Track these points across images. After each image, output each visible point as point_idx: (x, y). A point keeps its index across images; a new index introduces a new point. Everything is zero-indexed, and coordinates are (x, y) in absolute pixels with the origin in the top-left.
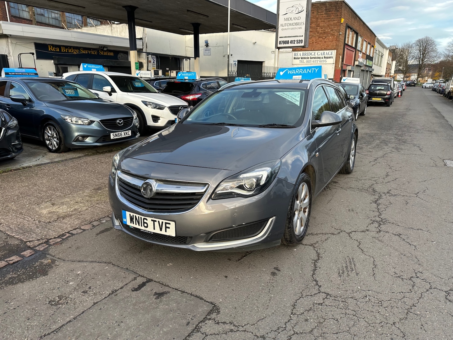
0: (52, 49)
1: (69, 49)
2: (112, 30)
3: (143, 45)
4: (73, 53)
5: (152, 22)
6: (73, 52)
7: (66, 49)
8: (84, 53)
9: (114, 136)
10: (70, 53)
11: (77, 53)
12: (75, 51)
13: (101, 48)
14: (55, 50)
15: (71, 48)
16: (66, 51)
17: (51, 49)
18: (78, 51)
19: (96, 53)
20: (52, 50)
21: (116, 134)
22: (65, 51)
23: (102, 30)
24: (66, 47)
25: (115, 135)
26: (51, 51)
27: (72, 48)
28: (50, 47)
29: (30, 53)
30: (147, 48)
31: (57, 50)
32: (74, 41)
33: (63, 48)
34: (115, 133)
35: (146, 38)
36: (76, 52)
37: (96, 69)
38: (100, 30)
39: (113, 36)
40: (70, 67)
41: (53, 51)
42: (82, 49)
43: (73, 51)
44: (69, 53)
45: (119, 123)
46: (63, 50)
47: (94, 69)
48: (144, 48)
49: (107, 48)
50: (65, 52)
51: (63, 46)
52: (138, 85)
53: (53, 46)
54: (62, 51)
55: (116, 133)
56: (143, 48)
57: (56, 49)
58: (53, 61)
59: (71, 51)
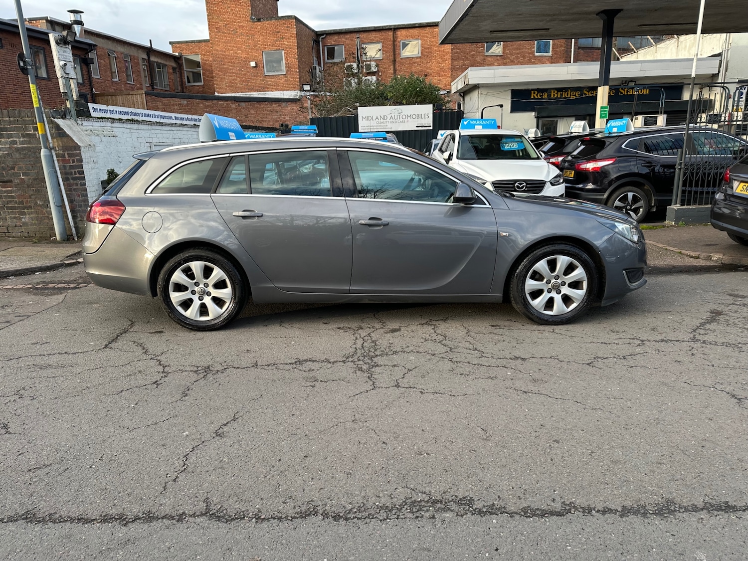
0: (537, 95)
1: (564, 93)
3: (720, 66)
4: (570, 97)
7: (559, 93)
8: (590, 95)
10: (565, 97)
11: (576, 97)
13: (626, 83)
14: (540, 96)
17: (534, 96)
18: (579, 93)
19: (613, 93)
20: (536, 97)
22: (556, 96)
23: (664, 50)
24: (559, 90)
26: (534, 98)
27: (569, 90)
28: (534, 93)
29: (498, 106)
30: (726, 70)
31: (543, 97)
32: (570, 79)
33: (554, 92)
35: (730, 51)
36: (575, 95)
37: (481, 126)
38: (661, 49)
40: (562, 119)
41: (538, 99)
42: (586, 90)
43: (571, 95)
46: (554, 95)
47: (479, 126)
48: (721, 72)
49: (635, 82)
50: (557, 98)
51: (554, 89)
52: (508, 146)
53: (539, 90)
54: (552, 96)
56: (719, 72)
57: (543, 95)
58: (533, 114)
59: (567, 95)
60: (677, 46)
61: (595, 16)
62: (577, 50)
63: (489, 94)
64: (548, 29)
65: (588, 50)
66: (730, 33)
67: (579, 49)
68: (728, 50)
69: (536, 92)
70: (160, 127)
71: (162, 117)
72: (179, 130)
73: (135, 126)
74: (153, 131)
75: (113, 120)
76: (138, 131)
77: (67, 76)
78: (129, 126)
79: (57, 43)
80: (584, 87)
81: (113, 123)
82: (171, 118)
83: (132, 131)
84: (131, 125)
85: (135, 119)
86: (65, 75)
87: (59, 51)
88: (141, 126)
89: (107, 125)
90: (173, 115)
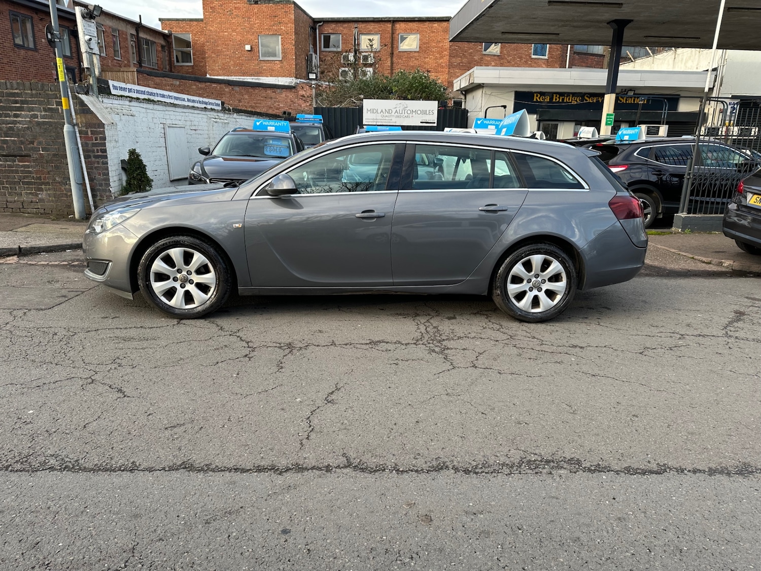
0: (539, 98)
1: (565, 98)
3: (715, 81)
4: (571, 102)
5: (700, 38)
6: (570, 101)
7: (561, 98)
8: (591, 101)
10: (567, 102)
11: (577, 102)
12: (576, 99)
13: (625, 91)
14: (543, 99)
15: (570, 96)
16: (559, 100)
17: (536, 99)
18: (581, 99)
20: (539, 100)
22: (558, 100)
23: (661, 61)
24: (561, 94)
26: (537, 101)
27: (571, 95)
28: (537, 96)
29: (502, 106)
30: (721, 85)
32: (573, 84)
33: (556, 96)
35: (725, 66)
36: (576, 101)
40: (562, 124)
41: (541, 102)
42: (587, 97)
43: (572, 100)
44: (565, 103)
46: (556, 99)
48: (716, 86)
49: (635, 91)
50: (559, 102)
51: (556, 93)
53: (542, 94)
54: (554, 100)
56: (714, 86)
57: (545, 99)
58: (535, 116)
59: (569, 100)
60: (674, 58)
61: (606, 24)
62: (572, 55)
63: (492, 94)
64: (558, 34)
65: (583, 56)
66: (726, 49)
67: (574, 54)
68: (723, 66)
69: (539, 95)
70: (173, 109)
71: (177, 98)
72: (191, 113)
73: (151, 106)
74: (167, 112)
75: (131, 99)
76: (153, 111)
77: (91, 51)
78: (145, 105)
79: (83, 17)
80: (585, 94)
81: (130, 101)
82: (184, 100)
83: (148, 111)
84: (147, 104)
85: (152, 99)
86: (89, 50)
87: (85, 25)
88: (156, 107)
89: (125, 104)
90: (186, 97)
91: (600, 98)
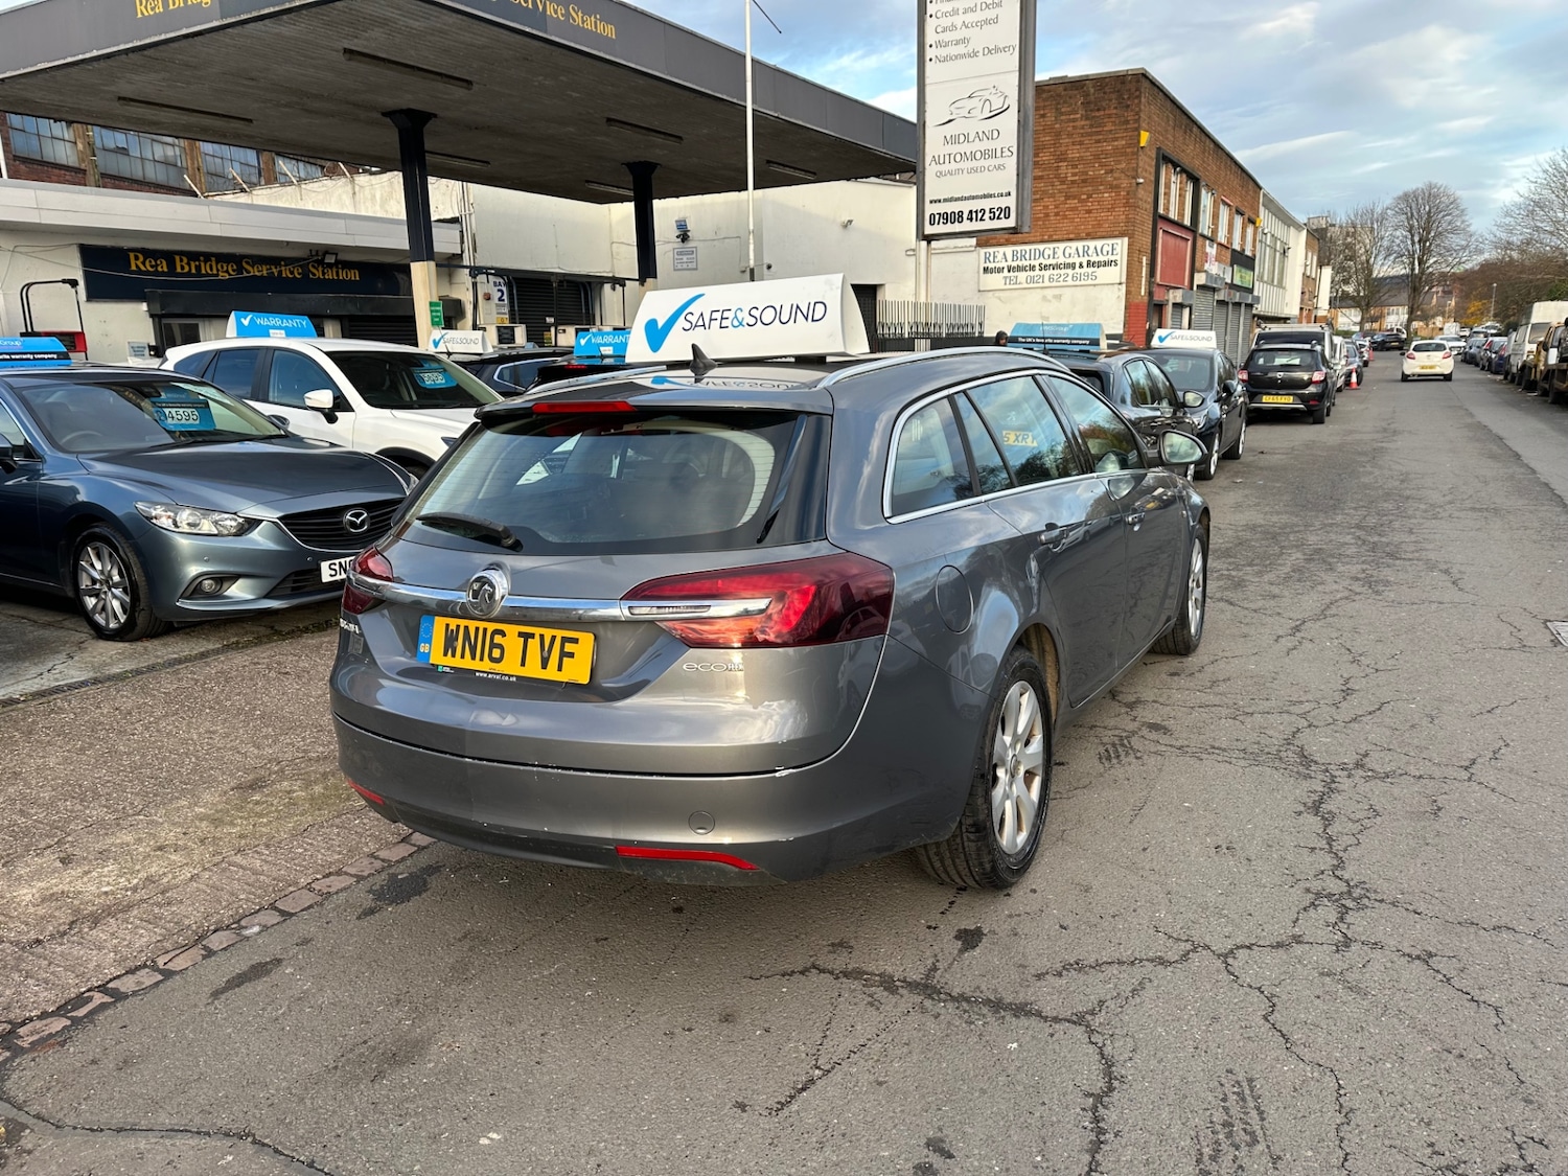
0: (144, 263)
1: (202, 264)
2: (354, 193)
3: (462, 242)
4: (217, 275)
5: (488, 163)
6: (215, 272)
7: (193, 264)
8: (257, 273)
9: (333, 573)
10: (207, 275)
11: (230, 275)
12: (225, 268)
13: (317, 255)
14: (152, 266)
15: (211, 261)
16: (190, 269)
17: (137, 266)
18: (235, 267)
19: (299, 274)
20: (143, 268)
21: (340, 563)
22: (187, 269)
23: (321, 197)
24: (192, 256)
25: (337, 567)
26: (139, 271)
27: (213, 259)
28: (137, 258)
29: (64, 281)
30: (475, 250)
31: (159, 269)
32: (219, 234)
33: (181, 261)
34: (337, 561)
35: (473, 216)
36: (227, 271)
38: (314, 194)
39: (358, 213)
40: (207, 323)
41: (147, 273)
42: (247, 263)
43: (218, 270)
44: (204, 276)
45: (353, 525)
46: (182, 268)
47: (278, 331)
48: (467, 251)
49: (337, 254)
50: (189, 274)
51: (181, 253)
52: (432, 380)
53: (148, 254)
54: (179, 270)
55: (343, 560)
56: (462, 252)
57: (157, 265)
58: (144, 306)
59: (211, 270)
61: (380, 116)
62: (11, 162)
63: (18, 249)
64: (250, 121)
66: (468, 182)
68: (470, 215)
69: (141, 258)
80: (243, 257)
91: (273, 267)
